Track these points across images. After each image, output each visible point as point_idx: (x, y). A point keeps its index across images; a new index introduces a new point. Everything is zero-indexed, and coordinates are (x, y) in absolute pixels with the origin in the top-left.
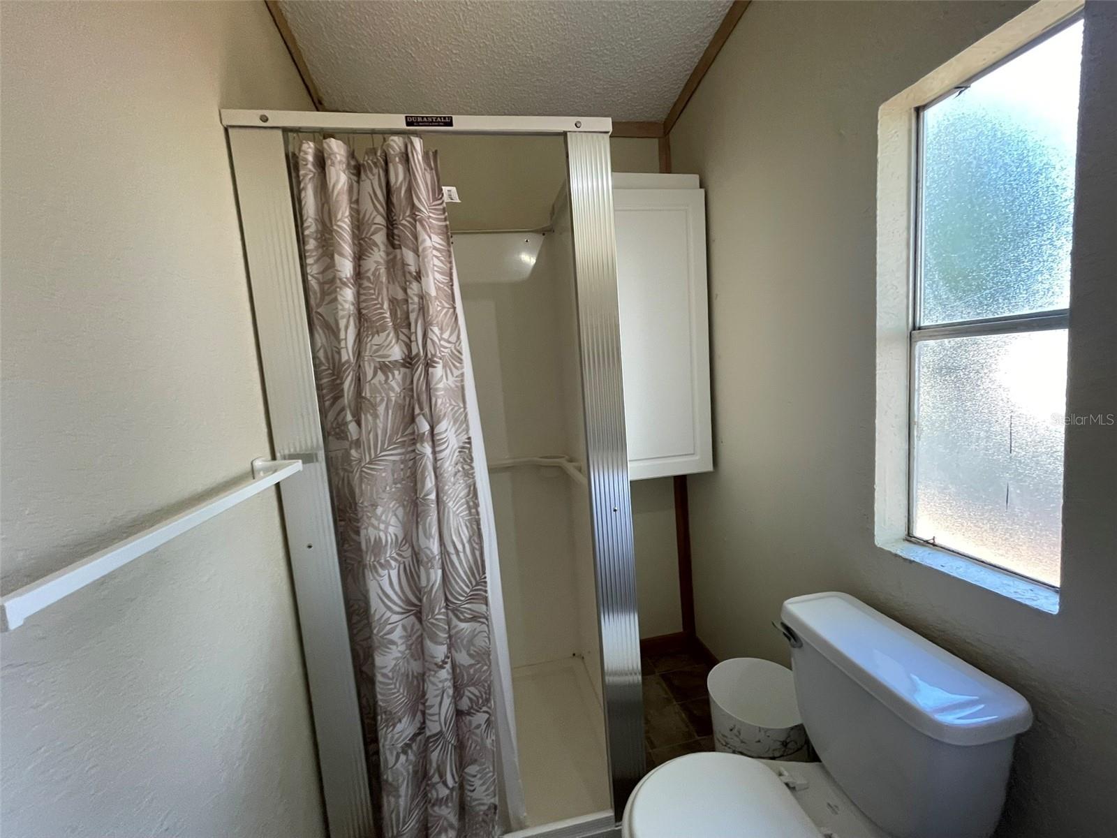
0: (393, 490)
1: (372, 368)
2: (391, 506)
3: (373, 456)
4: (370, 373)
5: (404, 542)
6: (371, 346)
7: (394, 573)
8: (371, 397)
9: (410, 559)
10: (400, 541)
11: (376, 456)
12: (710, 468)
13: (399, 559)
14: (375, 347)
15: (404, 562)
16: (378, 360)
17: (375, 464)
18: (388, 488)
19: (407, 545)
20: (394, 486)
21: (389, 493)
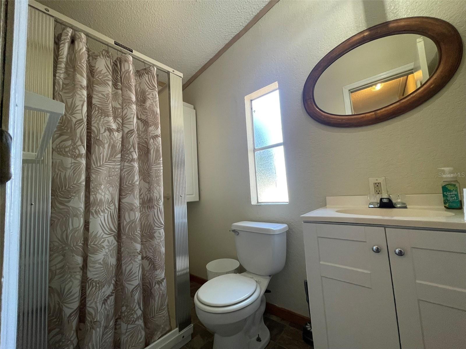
0: (109, 179)
1: (104, 129)
2: (107, 186)
3: (101, 164)
4: (102, 131)
5: (111, 202)
6: (104, 121)
7: (106, 215)
8: (102, 140)
9: (113, 210)
10: (109, 201)
11: (103, 164)
12: (198, 200)
13: (108, 209)
14: (105, 121)
15: (111, 211)
16: (106, 126)
17: (102, 167)
18: (106, 178)
19: (113, 204)
20: (109, 177)
21: (107, 180)
